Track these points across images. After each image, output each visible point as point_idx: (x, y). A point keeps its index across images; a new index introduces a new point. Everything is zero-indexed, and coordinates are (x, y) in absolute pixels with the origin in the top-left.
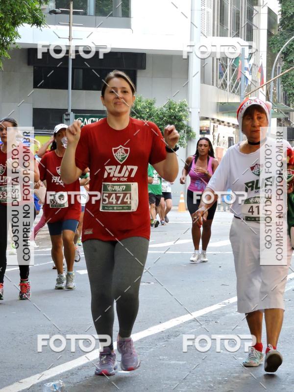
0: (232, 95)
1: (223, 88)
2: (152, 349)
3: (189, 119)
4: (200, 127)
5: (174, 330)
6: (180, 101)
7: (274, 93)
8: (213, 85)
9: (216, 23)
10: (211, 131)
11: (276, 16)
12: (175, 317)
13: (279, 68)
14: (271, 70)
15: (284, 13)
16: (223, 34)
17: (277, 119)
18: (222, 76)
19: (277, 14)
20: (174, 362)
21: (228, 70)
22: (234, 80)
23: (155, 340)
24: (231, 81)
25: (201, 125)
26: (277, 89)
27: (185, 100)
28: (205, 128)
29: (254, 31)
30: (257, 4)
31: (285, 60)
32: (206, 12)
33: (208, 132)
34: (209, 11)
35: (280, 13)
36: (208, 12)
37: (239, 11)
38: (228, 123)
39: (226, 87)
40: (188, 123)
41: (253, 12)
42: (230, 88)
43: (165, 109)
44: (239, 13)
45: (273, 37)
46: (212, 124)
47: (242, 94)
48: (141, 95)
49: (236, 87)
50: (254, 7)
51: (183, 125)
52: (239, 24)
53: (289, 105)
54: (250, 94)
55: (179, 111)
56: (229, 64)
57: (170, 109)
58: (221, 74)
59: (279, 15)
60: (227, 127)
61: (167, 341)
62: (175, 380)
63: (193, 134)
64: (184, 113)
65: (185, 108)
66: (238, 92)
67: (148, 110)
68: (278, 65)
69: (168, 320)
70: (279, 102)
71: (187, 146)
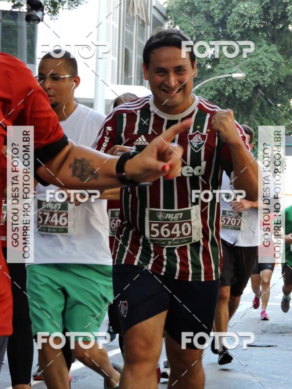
9: (120, 71)
16: (127, 82)
32: (110, 60)
34: (114, 59)
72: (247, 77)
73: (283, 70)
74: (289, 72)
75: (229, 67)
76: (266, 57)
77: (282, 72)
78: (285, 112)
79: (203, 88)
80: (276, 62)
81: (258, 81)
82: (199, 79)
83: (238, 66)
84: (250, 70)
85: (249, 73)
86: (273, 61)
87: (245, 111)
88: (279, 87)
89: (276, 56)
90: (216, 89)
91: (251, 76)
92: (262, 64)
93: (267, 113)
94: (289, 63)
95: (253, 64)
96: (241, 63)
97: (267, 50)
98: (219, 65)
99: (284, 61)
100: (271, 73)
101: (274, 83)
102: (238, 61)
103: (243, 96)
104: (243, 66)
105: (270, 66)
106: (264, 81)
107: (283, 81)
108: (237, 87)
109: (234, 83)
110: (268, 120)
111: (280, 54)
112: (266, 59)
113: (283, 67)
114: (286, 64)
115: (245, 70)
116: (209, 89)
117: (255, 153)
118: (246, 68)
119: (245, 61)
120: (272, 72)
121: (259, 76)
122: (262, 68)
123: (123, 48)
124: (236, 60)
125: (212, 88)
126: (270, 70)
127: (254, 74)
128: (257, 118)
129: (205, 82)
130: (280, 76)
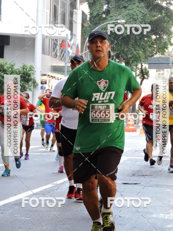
0: (60, 61)
1: (55, 58)
2: (11, 211)
3: (35, 76)
4: (41, 80)
6: (30, 64)
8: (49, 55)
9: (51, 19)
10: (48, 82)
11: (86, 16)
12: (24, 192)
14: (84, 48)
15: (91, 14)
18: (55, 50)
20: (24, 218)
21: (58, 47)
22: (61, 53)
23: (13, 205)
24: (60, 53)
25: (42, 79)
26: (87, 59)
27: (33, 64)
28: (44, 81)
29: (74, 24)
30: (75, 8)
32: (45, 12)
33: (46, 83)
35: (89, 13)
36: (47, 12)
37: (65, 12)
38: (58, 78)
39: (57, 57)
40: (34, 78)
41: (73, 13)
42: (59, 57)
43: (21, 69)
44: (65, 14)
45: (85, 28)
46: (48, 78)
47: (66, 61)
48: (7, 60)
49: (63, 57)
50: (74, 10)
51: (31, 79)
52: (65, 20)
55: (29, 71)
56: (58, 43)
57: (24, 69)
58: (54, 49)
59: (88, 15)
60: (57, 80)
61: (19, 206)
63: (37, 84)
64: (32, 72)
65: (33, 69)
66: (64, 60)
67: (10, 70)
69: (21, 193)
71: (33, 91)
72: (126, 22)
73: (148, 18)
74: (151, 19)
76: (138, 10)
77: (147, 19)
78: (149, 43)
79: (100, 28)
82: (98, 24)
83: (121, 15)
84: (128, 18)
85: (128, 20)
86: (142, 13)
87: (126, 43)
89: (144, 10)
91: (129, 22)
92: (136, 15)
93: (138, 43)
94: (151, 14)
95: (130, 14)
96: (123, 14)
97: (138, 6)
98: (110, 15)
99: (148, 12)
100: (141, 20)
102: (121, 12)
104: (124, 16)
105: (140, 16)
110: (139, 48)
111: (146, 8)
112: (138, 12)
113: (148, 16)
114: (150, 14)
115: (125, 18)
116: (103, 29)
117: (131, 67)
118: (126, 17)
119: (125, 13)
122: (136, 17)
123: (53, 5)
124: (120, 12)
126: (140, 18)
127: (131, 20)
128: (133, 46)
129: (102, 25)
130: (146, 22)
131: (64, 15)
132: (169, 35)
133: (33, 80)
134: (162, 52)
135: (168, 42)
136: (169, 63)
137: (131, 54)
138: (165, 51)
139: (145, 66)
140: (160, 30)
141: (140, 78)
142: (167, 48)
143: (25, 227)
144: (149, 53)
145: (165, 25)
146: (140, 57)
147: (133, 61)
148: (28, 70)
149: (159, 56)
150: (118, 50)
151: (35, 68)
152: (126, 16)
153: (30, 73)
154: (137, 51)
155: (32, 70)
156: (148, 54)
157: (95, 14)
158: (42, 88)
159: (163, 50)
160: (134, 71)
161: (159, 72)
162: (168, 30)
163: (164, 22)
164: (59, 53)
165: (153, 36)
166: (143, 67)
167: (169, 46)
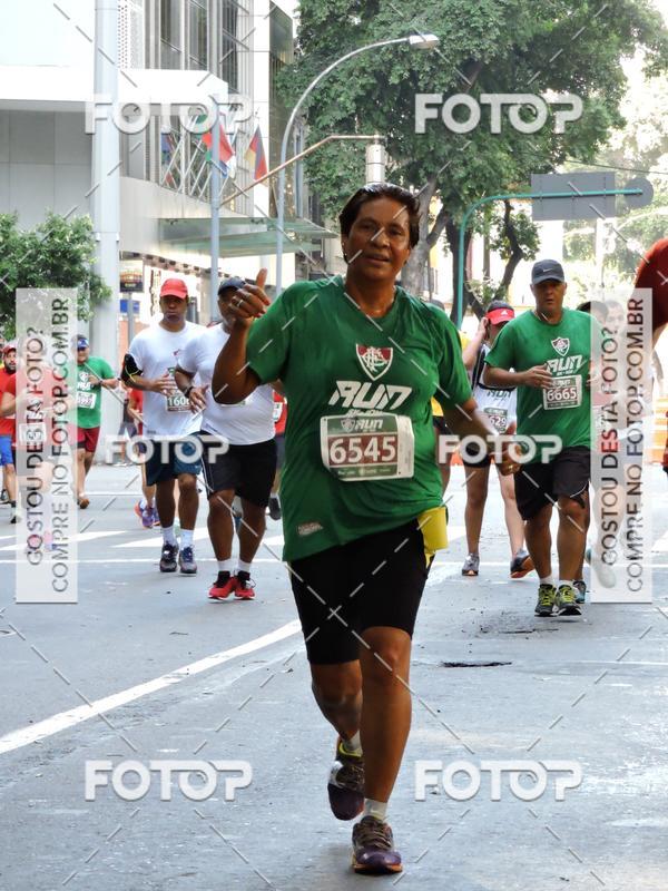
0: (192, 201)
1: (172, 186)
2: (12, 784)
3: (96, 259)
4: (122, 276)
5: (61, 739)
6: (75, 217)
7: (286, 196)
8: (148, 179)
9: (152, 37)
10: (147, 284)
11: (288, 20)
12: (64, 710)
13: (298, 139)
14: (281, 144)
15: (306, 14)
16: (169, 62)
17: (296, 255)
18: (169, 159)
19: (291, 15)
20: (62, 811)
21: (182, 146)
22: (196, 168)
23: (20, 761)
24: (189, 170)
25: (124, 271)
26: (294, 189)
27: (88, 215)
28: (131, 278)
29: (239, 55)
31: (311, 122)
32: (128, 13)
33: (139, 287)
34: (136, 10)
35: (299, 13)
36: (133, 14)
37: (205, 12)
38: (186, 266)
39: (178, 184)
40: (92, 266)
41: (236, 12)
42: (187, 185)
43: (40, 237)
44: (205, 19)
45: (284, 69)
46: (148, 269)
47: (215, 200)
49: (201, 184)
50: (240, 2)
51: (83, 272)
52: (205, 39)
53: (322, 225)
54: (233, 198)
55: (73, 241)
57: (52, 235)
58: (167, 155)
59: (296, 18)
60: (183, 274)
61: (45, 764)
62: (64, 853)
63: (105, 291)
64: (86, 245)
65: (88, 234)
66: (205, 194)
67: (1, 239)
68: (296, 133)
69: (49, 715)
70: (298, 217)
71: (93, 317)
72: (442, 43)
73: (525, 24)
74: (539, 28)
75: (401, 19)
77: (523, 28)
79: (343, 70)
80: (509, 7)
81: (469, 51)
82: (334, 51)
83: (423, 16)
84: (451, 25)
85: (449, 32)
86: (502, 4)
88: (517, 63)
90: (374, 71)
91: (453, 41)
92: (479, 13)
94: (539, 8)
95: (457, 12)
96: (428, 11)
98: (379, 16)
100: (498, 33)
101: (506, 54)
103: (435, 86)
104: (433, 17)
105: (495, 16)
106: (482, 51)
107: (526, 50)
108: (422, 65)
109: (414, 56)
113: (525, 16)
114: (533, 9)
115: (439, 26)
116: (356, 73)
117: (468, 215)
118: (440, 22)
120: (501, 28)
121: (471, 40)
122: (478, 22)
125: (363, 70)
126: (496, 25)
129: (348, 56)
130: (519, 39)
131: (200, 23)
132: (609, 88)
133: (89, 278)
134: (583, 152)
135: (606, 115)
136: (613, 195)
137: (465, 164)
138: (596, 150)
139: (522, 208)
140: (576, 68)
141: (503, 256)
142: (603, 137)
143: (68, 847)
144: (533, 158)
145: (592, 47)
146: (501, 175)
147: (472, 193)
148: (68, 238)
149: (572, 170)
150: (413, 151)
151: (94, 230)
152: (443, 18)
153: (77, 251)
154: (488, 154)
155: (85, 238)
156: (530, 161)
157: (322, 14)
158: (124, 305)
159: (588, 147)
160: (478, 231)
161: (575, 231)
162: (607, 68)
163: (589, 36)
164: (186, 168)
165: (549, 90)
166: (512, 212)
167: (610, 129)
